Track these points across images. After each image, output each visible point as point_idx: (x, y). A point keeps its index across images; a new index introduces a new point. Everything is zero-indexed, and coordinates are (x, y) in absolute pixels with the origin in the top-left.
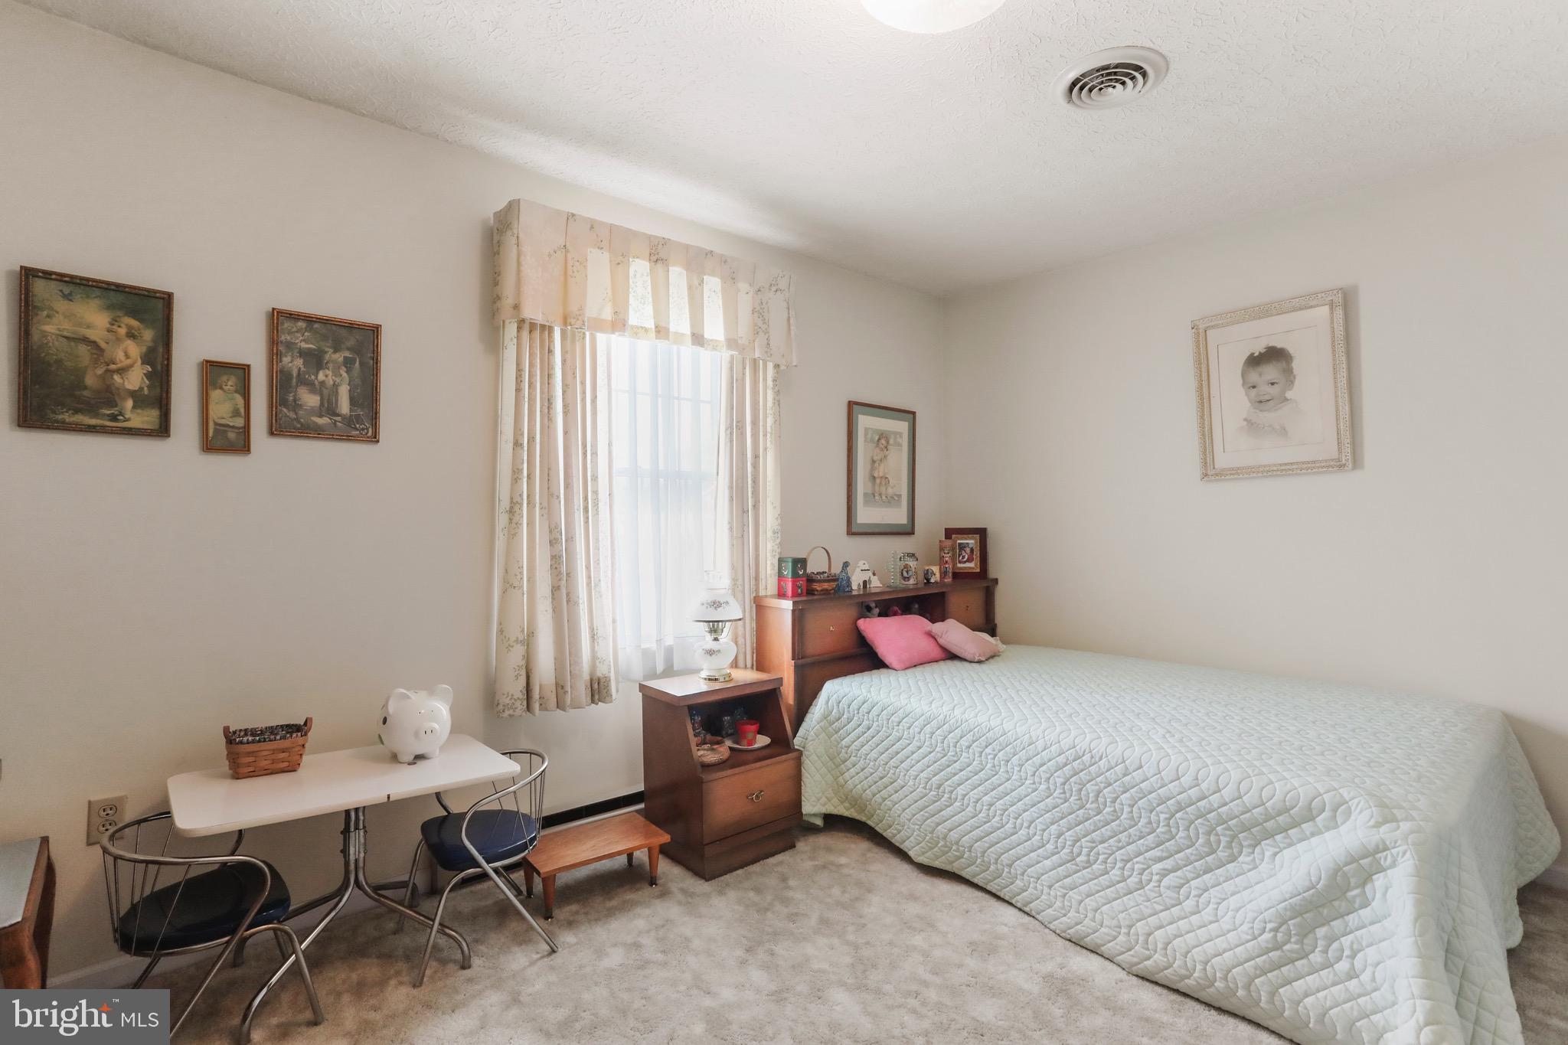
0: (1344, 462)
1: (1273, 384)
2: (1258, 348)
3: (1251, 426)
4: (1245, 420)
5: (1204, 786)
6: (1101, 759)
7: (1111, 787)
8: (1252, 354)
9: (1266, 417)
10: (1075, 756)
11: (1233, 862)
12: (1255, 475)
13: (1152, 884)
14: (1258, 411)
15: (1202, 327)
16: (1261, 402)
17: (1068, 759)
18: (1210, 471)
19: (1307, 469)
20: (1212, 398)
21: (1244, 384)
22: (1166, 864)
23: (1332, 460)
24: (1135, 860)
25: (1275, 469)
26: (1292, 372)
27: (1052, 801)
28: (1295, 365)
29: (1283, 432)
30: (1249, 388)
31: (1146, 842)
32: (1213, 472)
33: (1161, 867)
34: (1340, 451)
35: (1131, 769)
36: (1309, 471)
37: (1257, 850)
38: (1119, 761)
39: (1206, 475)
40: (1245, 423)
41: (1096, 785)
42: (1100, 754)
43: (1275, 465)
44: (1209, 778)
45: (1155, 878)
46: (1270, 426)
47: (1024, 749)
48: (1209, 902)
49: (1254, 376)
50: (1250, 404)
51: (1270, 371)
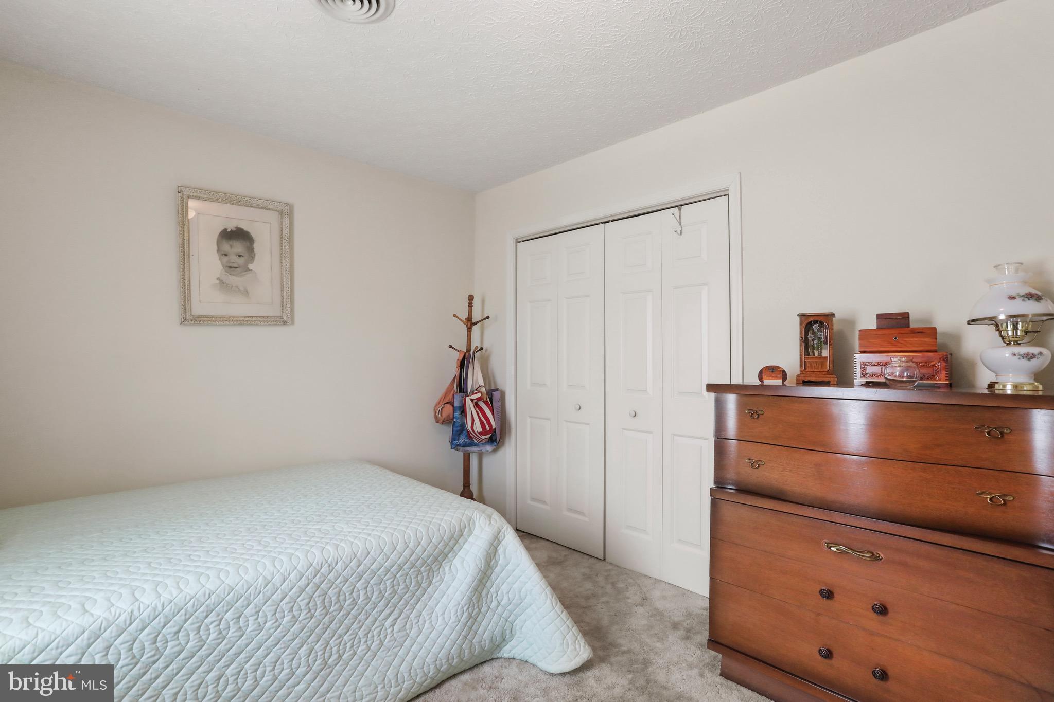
0: (285, 319)
1: (240, 256)
2: (231, 226)
3: (222, 284)
4: (218, 279)
5: (411, 545)
6: (337, 563)
7: (348, 582)
8: (226, 230)
9: (233, 280)
10: (315, 573)
11: (430, 585)
12: (227, 323)
13: (388, 637)
14: (228, 274)
15: (186, 193)
16: (230, 267)
17: (309, 579)
18: (189, 318)
19: (264, 321)
20: (191, 256)
21: (218, 251)
22: (394, 615)
23: (278, 317)
24: (373, 628)
25: (241, 319)
26: (253, 251)
27: (299, 626)
28: (256, 246)
29: (246, 293)
30: (222, 255)
31: (379, 609)
32: (191, 318)
33: (392, 620)
34: (283, 311)
35: (362, 559)
36: (266, 323)
37: (441, 570)
38: (353, 558)
39: (185, 319)
40: (218, 282)
41: (336, 588)
42: (336, 560)
43: (241, 317)
44: (412, 539)
45: (389, 631)
46: (237, 287)
47: (260, 593)
48: (425, 621)
49: (226, 247)
50: (222, 268)
51: (238, 247)
